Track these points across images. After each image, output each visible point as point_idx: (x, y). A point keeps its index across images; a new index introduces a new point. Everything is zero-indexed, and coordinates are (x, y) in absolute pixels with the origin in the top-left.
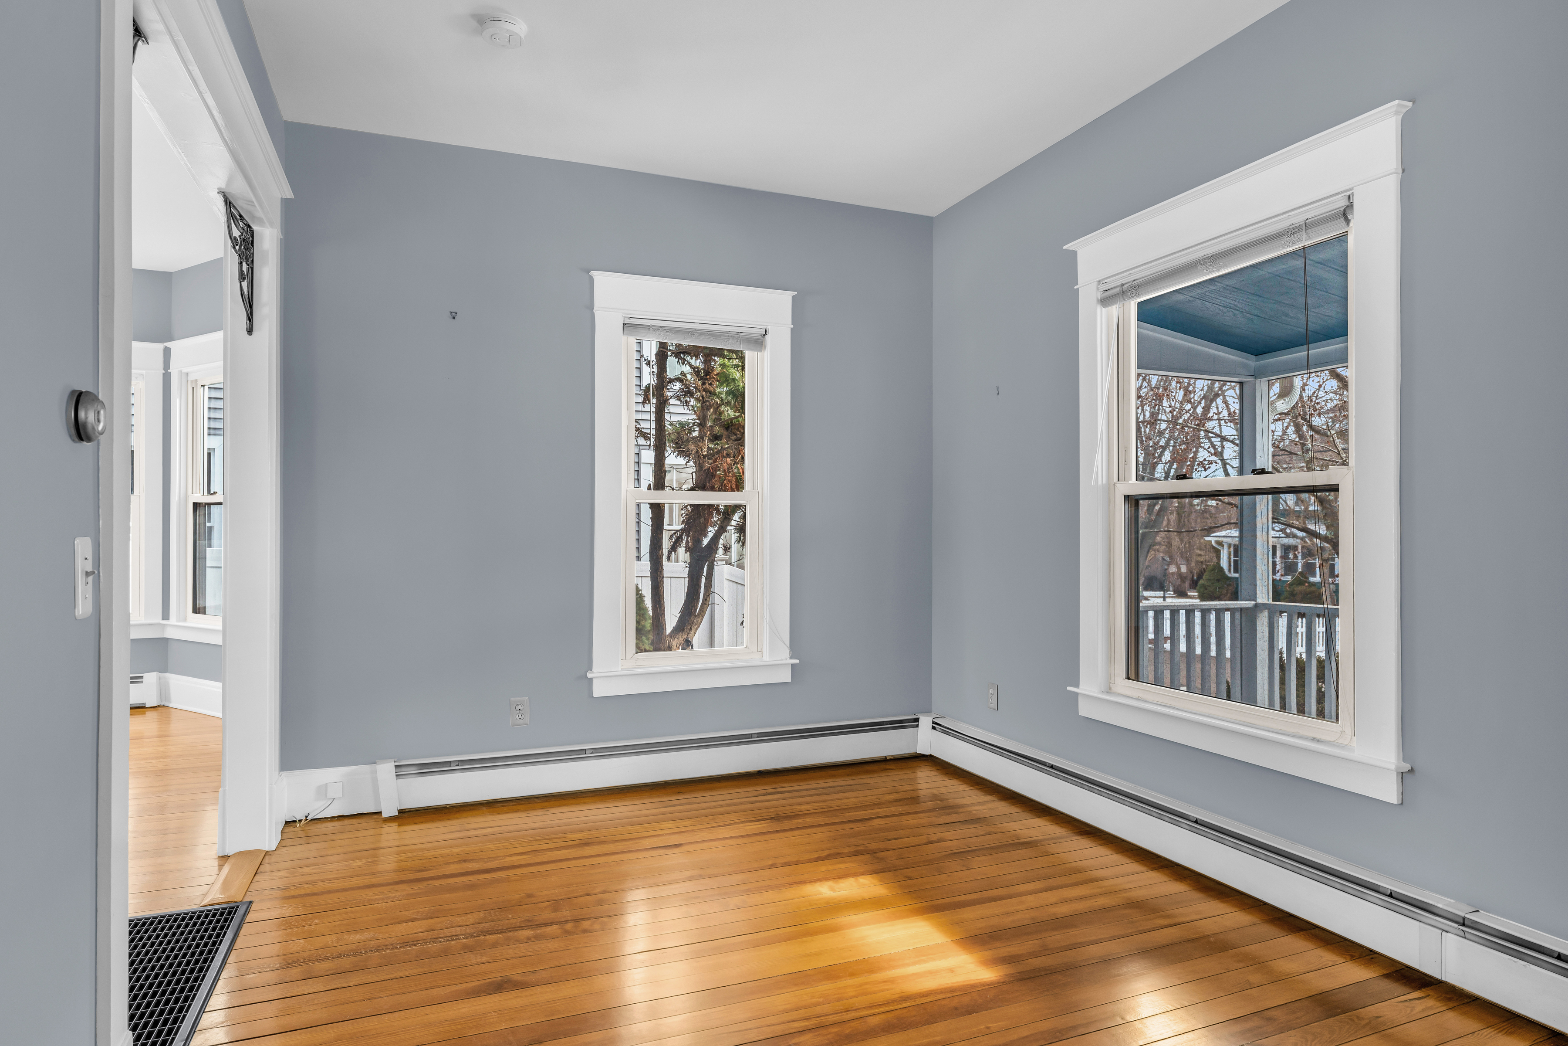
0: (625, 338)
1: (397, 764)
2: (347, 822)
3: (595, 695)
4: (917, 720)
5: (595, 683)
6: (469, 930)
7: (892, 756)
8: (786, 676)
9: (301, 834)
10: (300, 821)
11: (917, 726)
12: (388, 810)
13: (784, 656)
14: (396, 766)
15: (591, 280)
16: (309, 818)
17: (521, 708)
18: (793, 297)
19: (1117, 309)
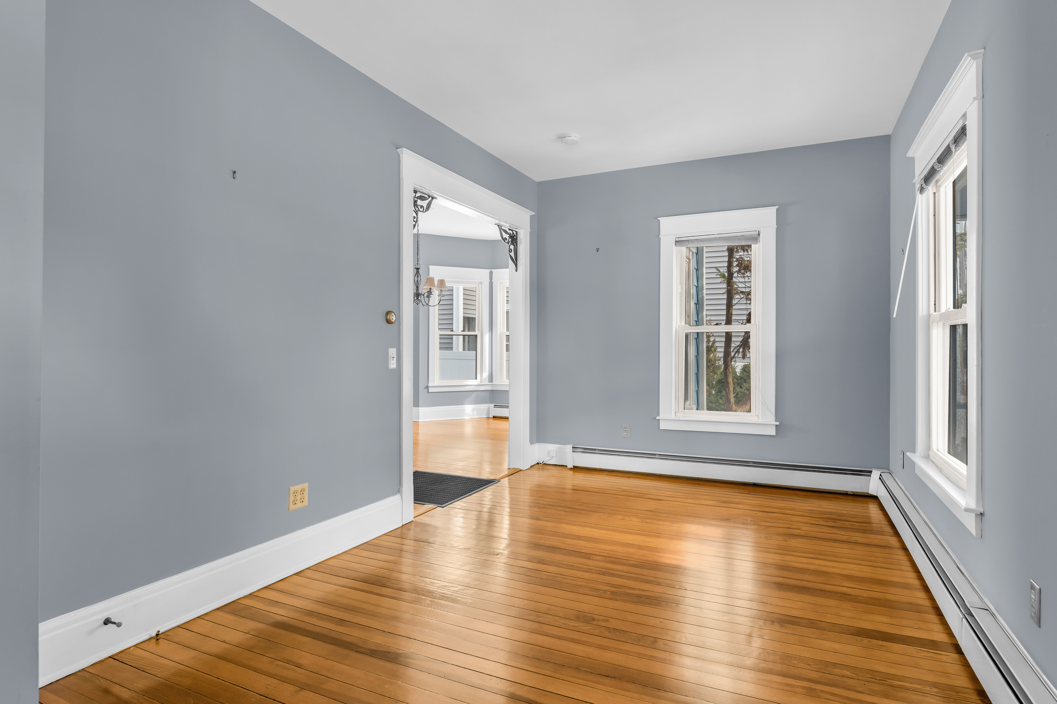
0: (679, 248)
1: (573, 446)
2: (558, 467)
3: (661, 428)
4: (871, 472)
5: (661, 423)
6: (545, 503)
8: (772, 432)
9: (541, 468)
10: (541, 463)
11: (870, 476)
12: (570, 466)
13: (771, 420)
14: (573, 447)
15: (659, 221)
16: (544, 463)
17: (626, 430)
18: (777, 210)
19: (934, 193)
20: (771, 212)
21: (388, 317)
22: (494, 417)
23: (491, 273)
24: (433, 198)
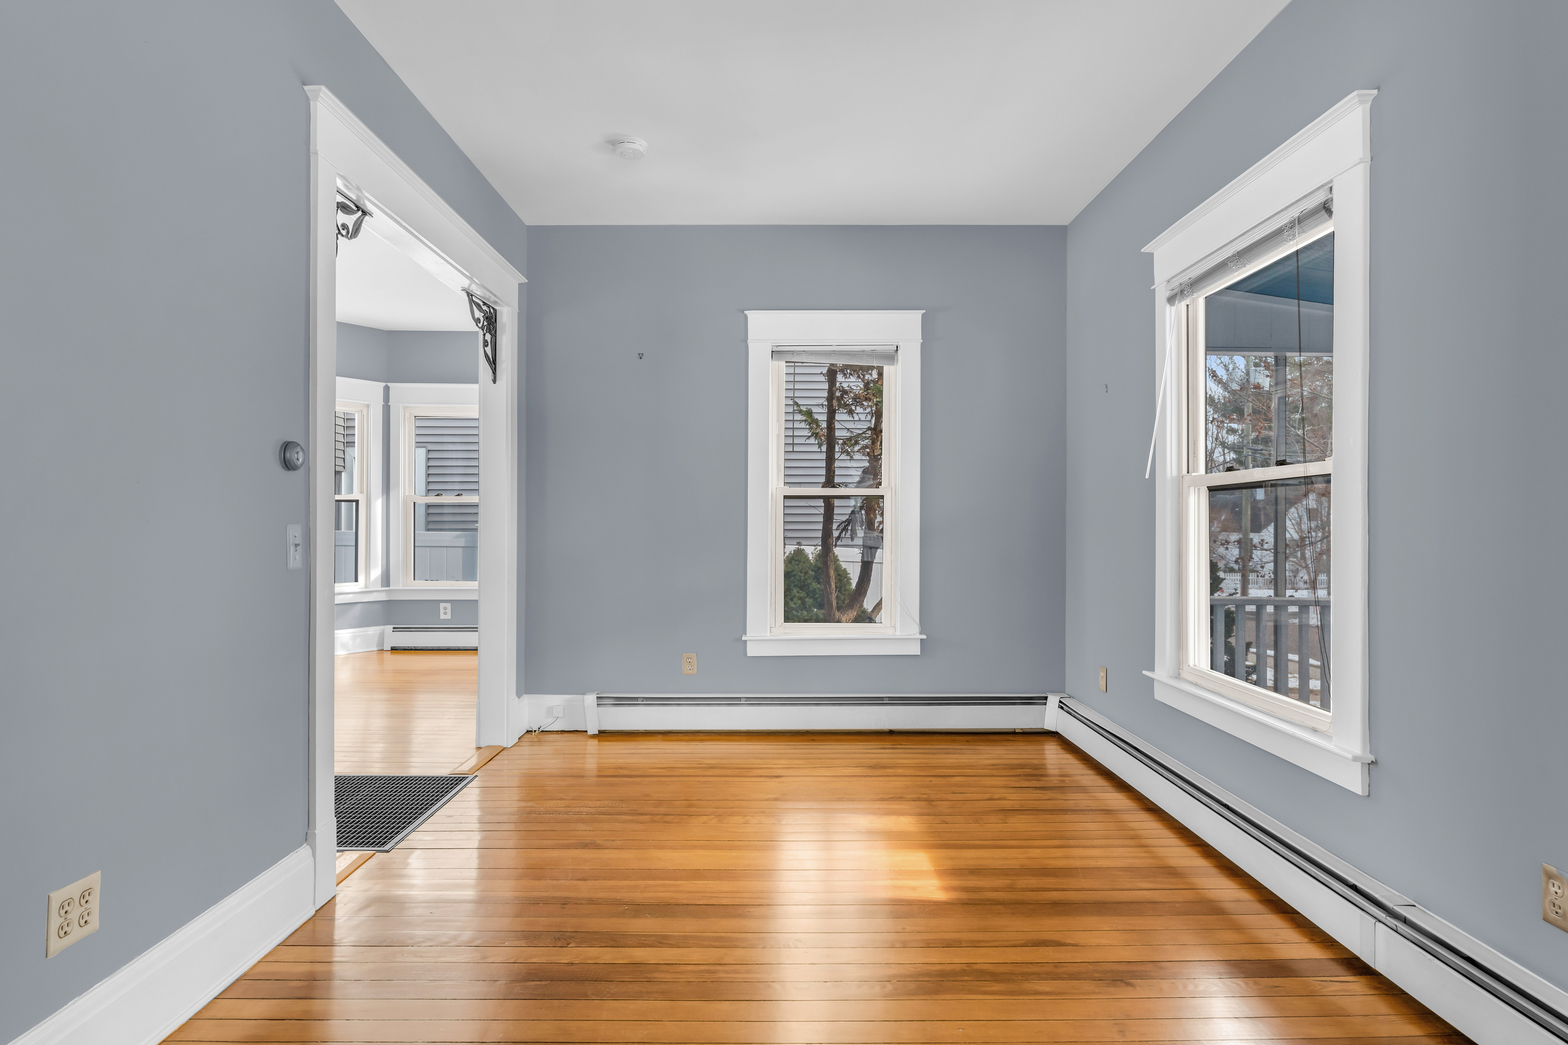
0: (776, 363)
1: (598, 696)
2: (566, 735)
3: (750, 654)
4: (1046, 698)
5: (749, 645)
7: (1021, 729)
8: (915, 650)
9: (536, 740)
10: (535, 731)
11: (1045, 704)
12: (593, 730)
13: (914, 631)
14: (597, 697)
15: (746, 317)
16: (541, 730)
17: (691, 661)
18: (923, 315)
19: (1188, 306)
20: (915, 318)
21: (288, 455)
22: (394, 649)
23: (387, 390)
24: (364, 213)
